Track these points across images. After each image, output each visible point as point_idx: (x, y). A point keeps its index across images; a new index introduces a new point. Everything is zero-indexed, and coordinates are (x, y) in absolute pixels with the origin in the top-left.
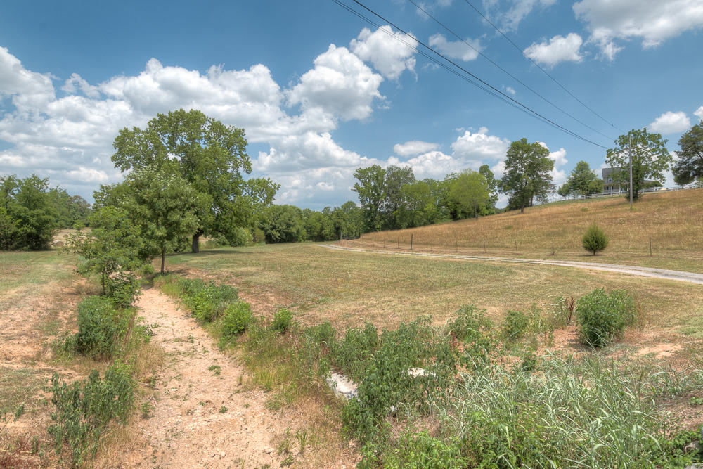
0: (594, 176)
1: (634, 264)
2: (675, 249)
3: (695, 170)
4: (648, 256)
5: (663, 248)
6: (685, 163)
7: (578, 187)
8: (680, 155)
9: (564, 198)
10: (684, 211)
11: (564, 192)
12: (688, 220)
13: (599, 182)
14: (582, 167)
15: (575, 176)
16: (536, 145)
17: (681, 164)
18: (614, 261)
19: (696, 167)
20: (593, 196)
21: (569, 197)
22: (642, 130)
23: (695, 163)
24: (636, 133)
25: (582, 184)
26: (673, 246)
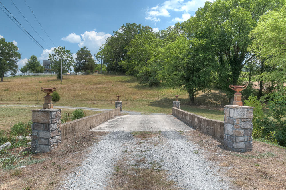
0: (39, 64)
1: (70, 106)
2: (82, 100)
3: (82, 67)
4: (74, 103)
5: (78, 100)
6: (78, 64)
7: (32, 69)
8: (76, 60)
9: (24, 74)
10: (81, 86)
11: (24, 70)
12: (83, 89)
13: (42, 67)
14: (34, 59)
15: (30, 63)
16: (11, 43)
17: (77, 63)
18: (63, 105)
19: (82, 66)
20: (39, 74)
21: (27, 74)
22: (64, 48)
23: (81, 64)
24: (62, 48)
25: (33, 67)
26: (81, 99)
